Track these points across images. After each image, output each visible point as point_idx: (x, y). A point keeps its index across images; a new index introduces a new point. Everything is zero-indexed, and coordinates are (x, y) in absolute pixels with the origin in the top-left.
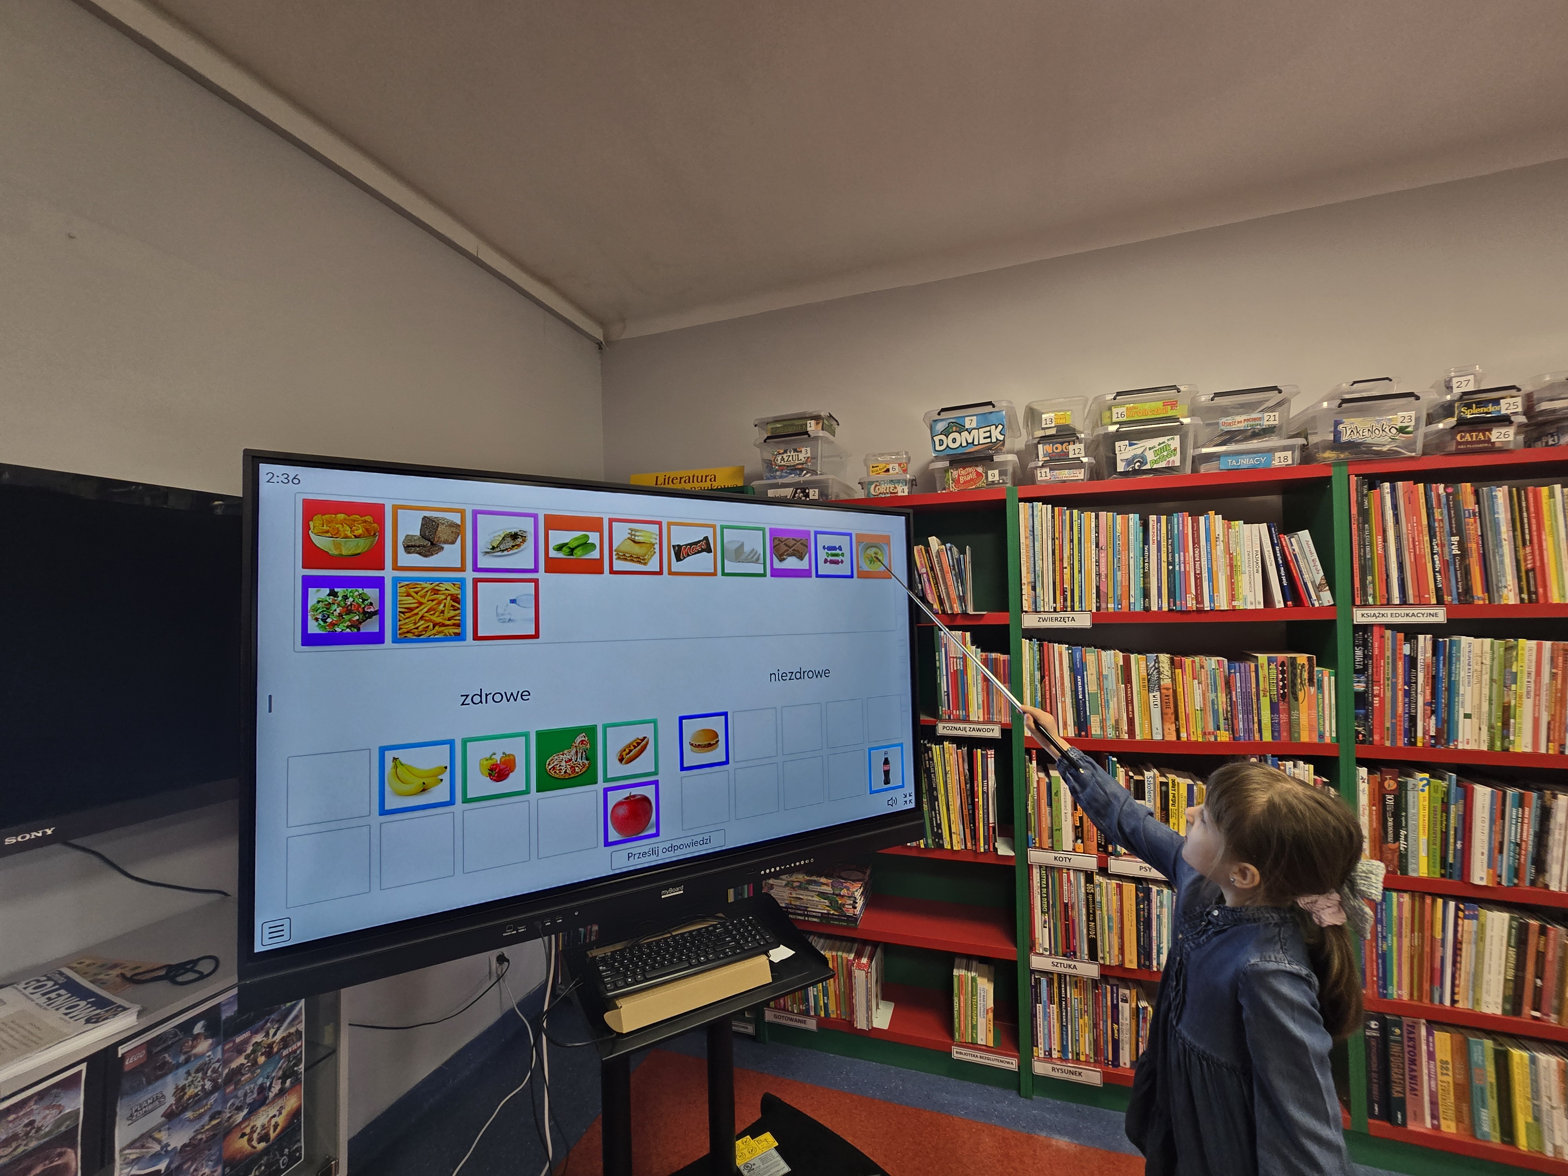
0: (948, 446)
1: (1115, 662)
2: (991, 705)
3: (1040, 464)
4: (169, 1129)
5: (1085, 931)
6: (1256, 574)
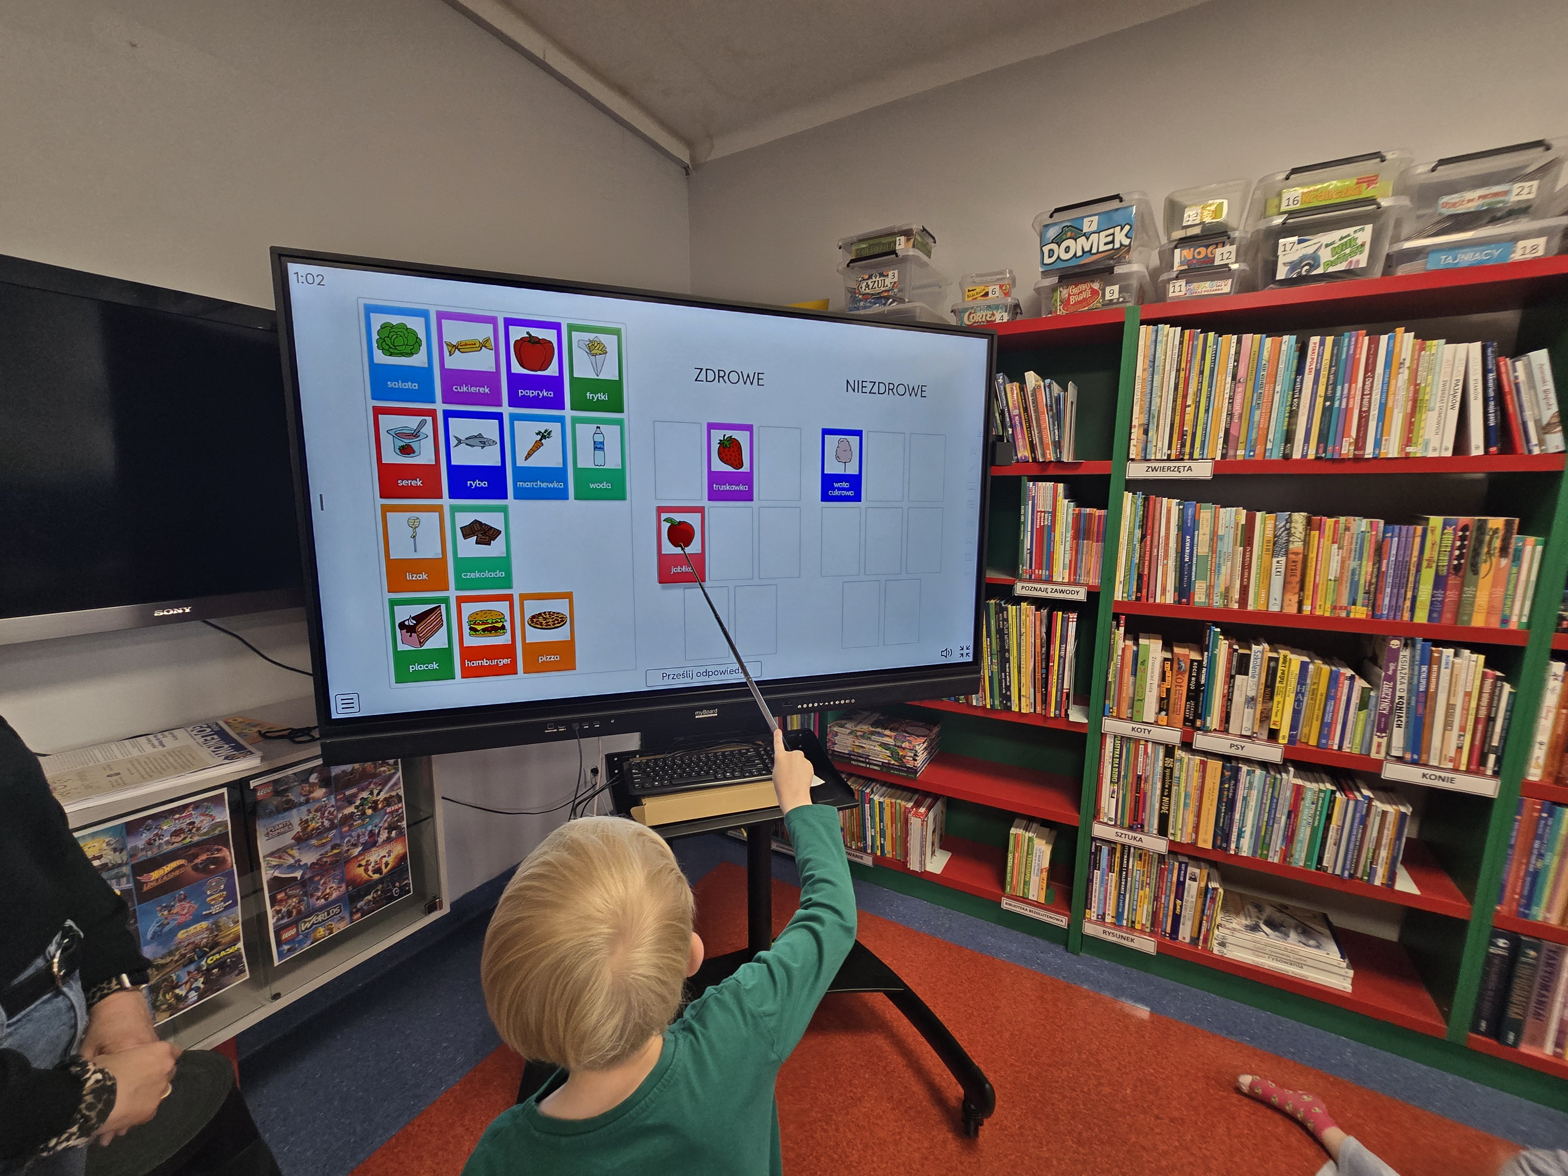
0: (1058, 257)
1: (1235, 519)
2: (1079, 565)
3: (1174, 275)
4: (300, 849)
5: (1157, 806)
6: (1450, 411)
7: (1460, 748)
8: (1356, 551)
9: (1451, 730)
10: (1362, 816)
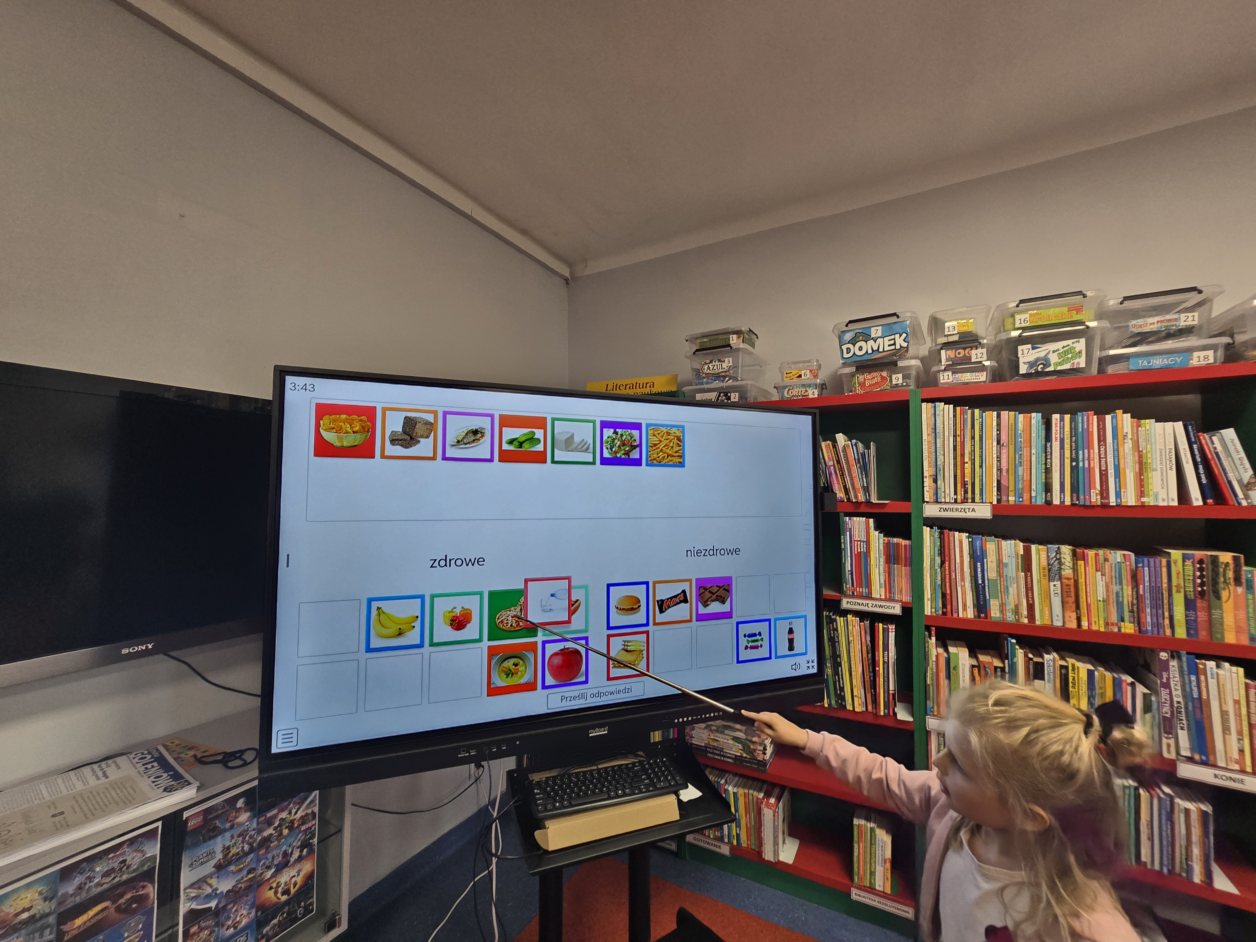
3: (943, 368)
4: (218, 877)
6: (1169, 471)
7: (1242, 751)
8: (1116, 578)
9: (1230, 734)
10: (1167, 812)
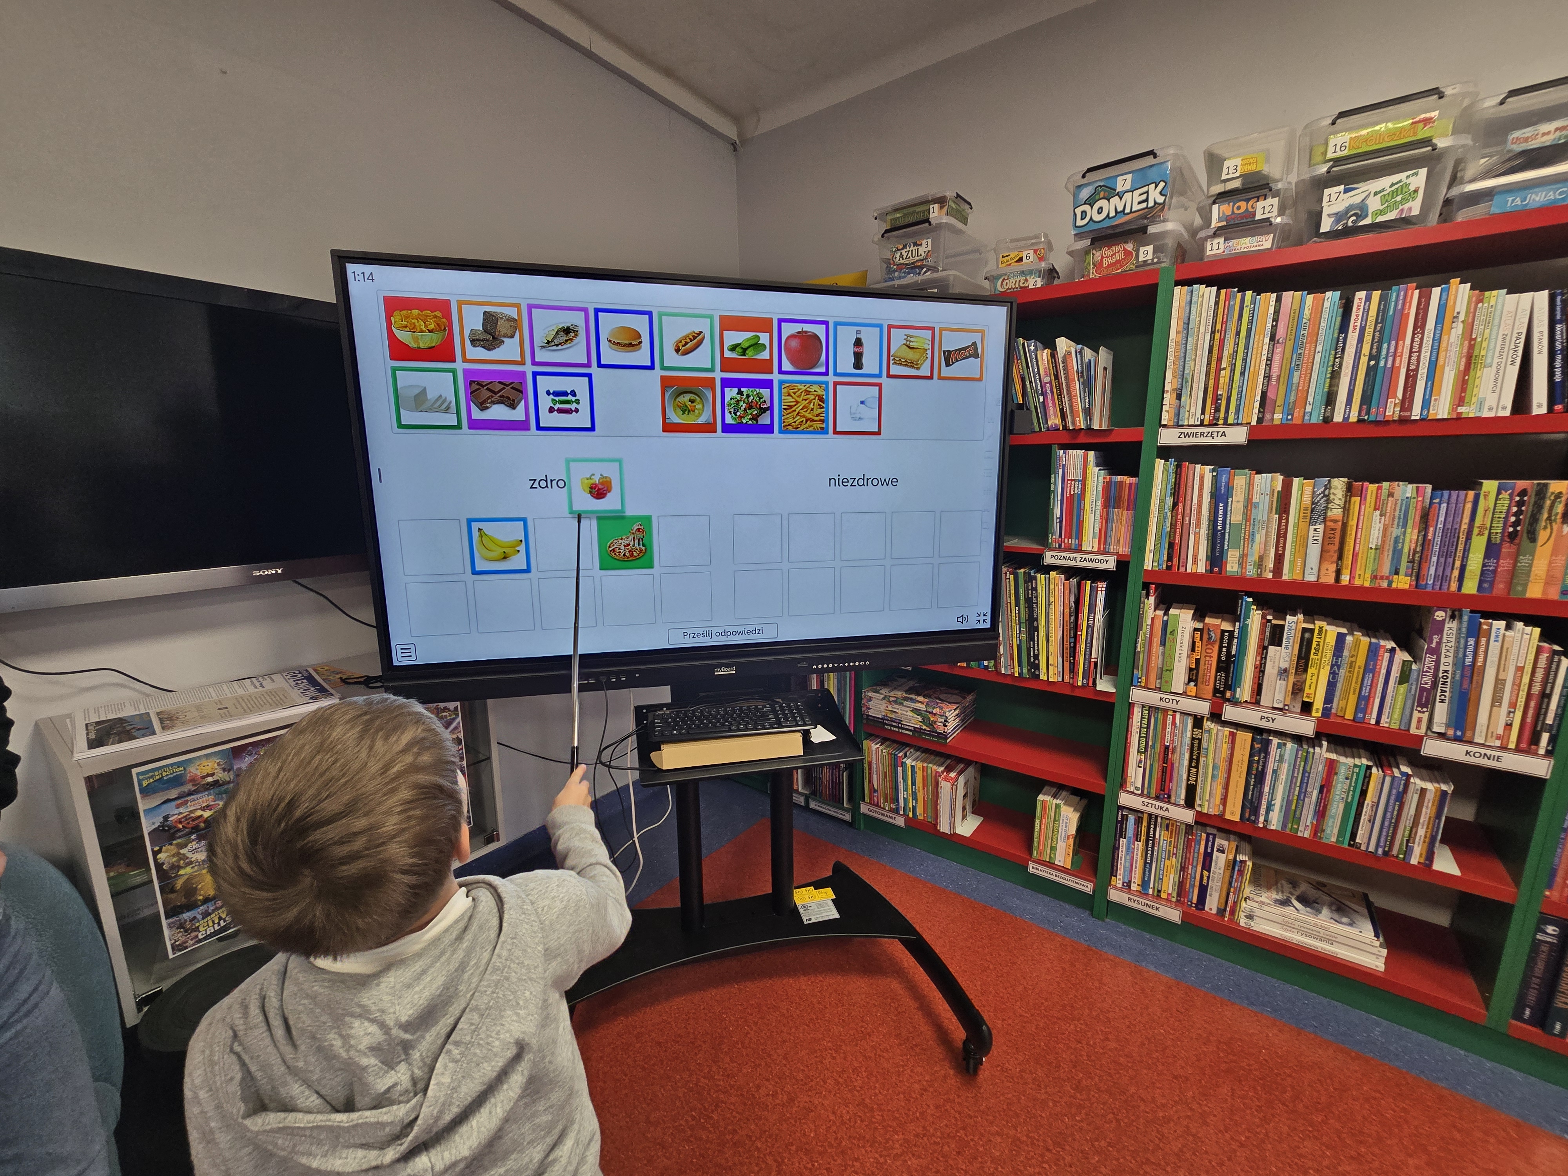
1: (1271, 487)
2: (1109, 534)
3: (1211, 233)
5: (1185, 776)
6: (1509, 367)
7: (1509, 726)
8: (1399, 518)
9: (1500, 706)
10: (1398, 792)
